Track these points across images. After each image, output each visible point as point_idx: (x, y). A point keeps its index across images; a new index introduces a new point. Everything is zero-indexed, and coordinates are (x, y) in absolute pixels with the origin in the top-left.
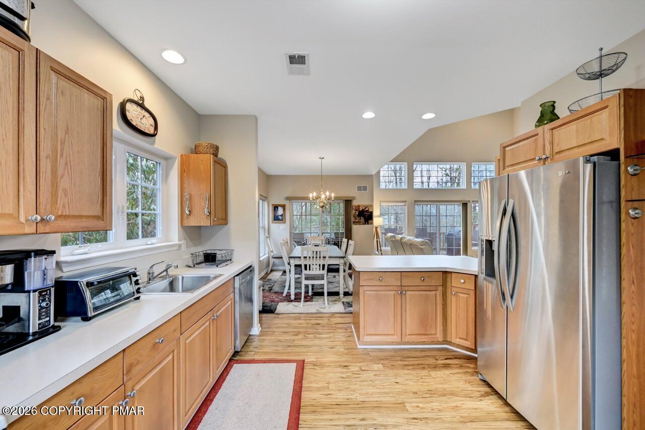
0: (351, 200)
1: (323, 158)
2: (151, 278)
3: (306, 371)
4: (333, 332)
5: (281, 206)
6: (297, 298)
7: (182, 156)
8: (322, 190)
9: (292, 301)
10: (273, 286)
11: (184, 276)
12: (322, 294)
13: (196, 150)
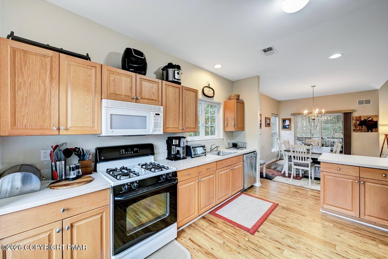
0: (350, 113)
1: (315, 86)
2: (211, 150)
3: (276, 208)
4: (306, 199)
5: (287, 119)
6: (289, 176)
7: (224, 102)
8: (313, 108)
9: (286, 177)
10: (277, 167)
11: (223, 151)
12: (307, 177)
13: (230, 99)
